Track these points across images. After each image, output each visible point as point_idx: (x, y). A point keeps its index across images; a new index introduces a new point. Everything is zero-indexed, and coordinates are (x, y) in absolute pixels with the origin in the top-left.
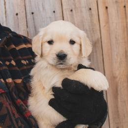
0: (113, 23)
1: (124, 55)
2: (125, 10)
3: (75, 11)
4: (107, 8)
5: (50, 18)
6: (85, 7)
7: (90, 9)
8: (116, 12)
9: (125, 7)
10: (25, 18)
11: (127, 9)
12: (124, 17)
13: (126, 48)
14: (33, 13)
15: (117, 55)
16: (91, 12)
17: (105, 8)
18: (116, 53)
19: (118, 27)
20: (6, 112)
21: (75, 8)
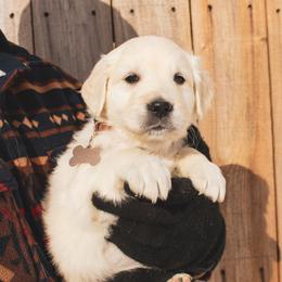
0: (223, 41)
1: (245, 112)
2: (251, 16)
3: (140, 11)
4: (210, 7)
5: (84, 25)
6: (163, 5)
7: (173, 9)
8: (231, 17)
9: (250, 6)
10: (30, 25)
11: (254, 11)
12: (249, 29)
13: (248, 99)
14: (46, 15)
15: (228, 112)
16: (175, 17)
17: (206, 8)
18: (225, 108)
19: (232, 51)
20: (6, 232)
21: (140, 6)
